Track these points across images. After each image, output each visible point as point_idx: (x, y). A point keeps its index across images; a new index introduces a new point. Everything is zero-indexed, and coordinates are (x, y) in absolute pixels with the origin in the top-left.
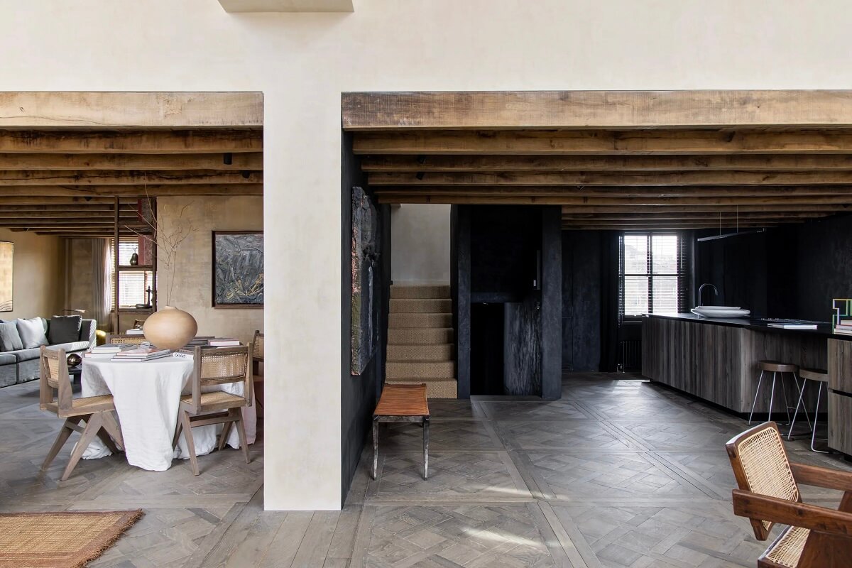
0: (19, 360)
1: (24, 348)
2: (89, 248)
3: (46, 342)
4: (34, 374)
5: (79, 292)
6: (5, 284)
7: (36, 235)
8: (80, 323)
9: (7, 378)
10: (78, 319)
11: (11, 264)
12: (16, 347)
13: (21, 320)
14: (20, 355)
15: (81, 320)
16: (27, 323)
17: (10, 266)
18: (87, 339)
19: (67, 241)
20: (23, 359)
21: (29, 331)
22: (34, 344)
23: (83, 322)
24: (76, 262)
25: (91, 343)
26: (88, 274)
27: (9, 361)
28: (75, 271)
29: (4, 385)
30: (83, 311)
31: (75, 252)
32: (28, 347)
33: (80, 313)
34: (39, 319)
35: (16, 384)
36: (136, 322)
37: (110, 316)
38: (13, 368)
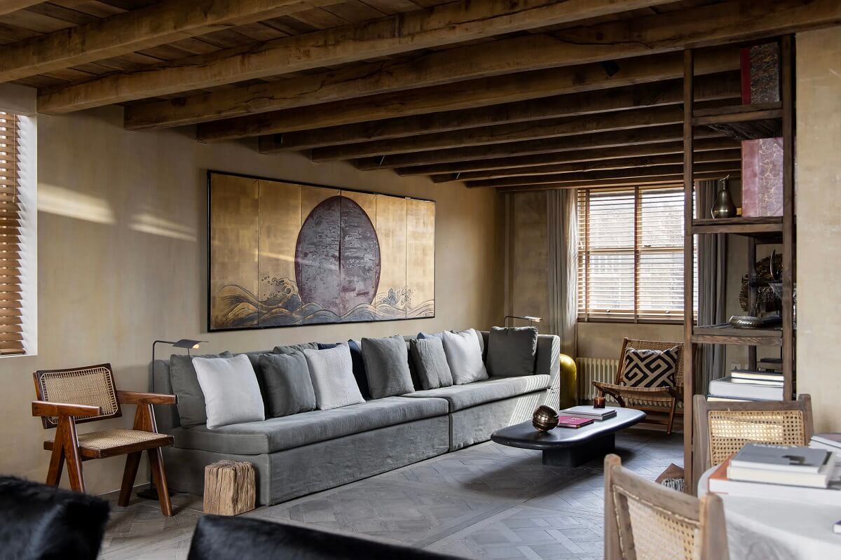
0: (452, 408)
1: (454, 384)
2: (541, 207)
3: (485, 375)
4: (474, 433)
5: (526, 286)
6: (424, 272)
7: (464, 188)
8: (535, 341)
9: (436, 441)
10: (531, 333)
11: (433, 236)
12: (444, 381)
13: (448, 333)
14: (455, 400)
15: (538, 335)
16: (456, 338)
17: (430, 242)
18: (547, 371)
19: (507, 197)
20: (458, 408)
21: (461, 354)
22: (469, 378)
23: (539, 338)
24: (522, 234)
25: (552, 378)
26: (540, 254)
27: (439, 411)
28: (519, 249)
29: (431, 454)
30: (537, 320)
31: (520, 217)
32: (459, 382)
33: (532, 323)
34: (473, 331)
35: (448, 452)
36: (626, 342)
37: (575, 328)
38: (442, 423)
